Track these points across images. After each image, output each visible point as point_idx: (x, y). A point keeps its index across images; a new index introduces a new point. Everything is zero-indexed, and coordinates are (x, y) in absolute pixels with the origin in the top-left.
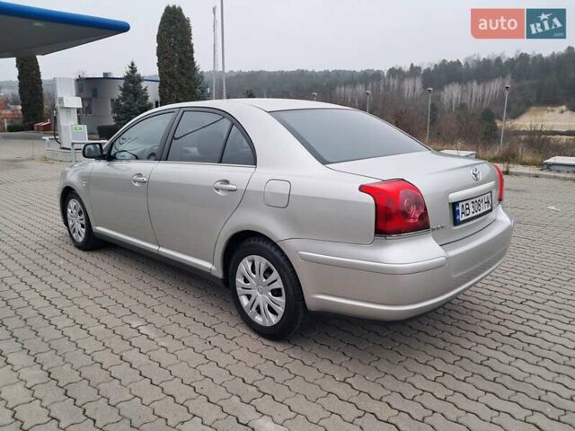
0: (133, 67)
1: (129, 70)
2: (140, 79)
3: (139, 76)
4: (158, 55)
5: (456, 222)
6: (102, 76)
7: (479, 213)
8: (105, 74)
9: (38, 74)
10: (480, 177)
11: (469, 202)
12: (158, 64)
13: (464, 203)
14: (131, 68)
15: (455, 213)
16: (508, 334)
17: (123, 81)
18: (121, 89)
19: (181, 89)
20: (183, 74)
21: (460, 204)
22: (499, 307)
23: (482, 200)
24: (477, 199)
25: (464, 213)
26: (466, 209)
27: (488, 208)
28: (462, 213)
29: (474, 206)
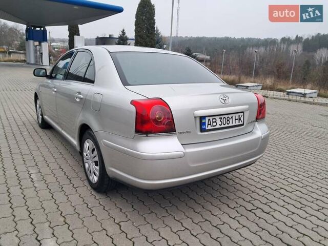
0: (123, 32)
1: (121, 33)
2: (127, 39)
3: (126, 37)
4: (135, 25)
5: (202, 130)
6: (108, 37)
10: (229, 101)
11: (217, 118)
12: (135, 30)
13: (211, 118)
14: (122, 32)
15: (202, 124)
16: (249, 209)
17: (117, 39)
20: (148, 36)
21: (207, 119)
22: (258, 191)
23: (232, 117)
24: (226, 116)
25: (210, 124)
26: (213, 122)
27: (239, 124)
28: (208, 124)
29: (222, 120)
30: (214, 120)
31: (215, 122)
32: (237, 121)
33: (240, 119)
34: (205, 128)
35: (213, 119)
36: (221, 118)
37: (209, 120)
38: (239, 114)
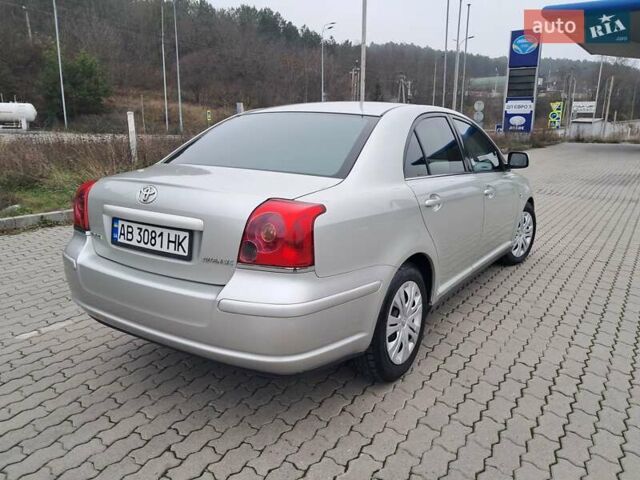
7: (149, 246)
11: (135, 226)
13: (126, 224)
21: (121, 223)
23: (161, 234)
24: (150, 229)
25: (124, 234)
27: (176, 252)
28: (121, 233)
29: (142, 234)
30: (130, 230)
31: (132, 233)
32: (172, 245)
33: (180, 244)
34: (117, 239)
35: (128, 227)
36: (141, 230)
37: (122, 226)
38: (178, 233)
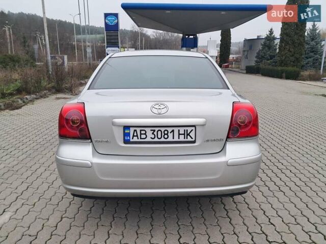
0: (271, 32)
1: (268, 33)
3: (274, 36)
6: (256, 38)
7: (163, 140)
8: (258, 36)
9: (230, 39)
11: (148, 130)
12: (281, 28)
13: (138, 130)
15: (126, 135)
17: (264, 40)
18: (262, 45)
19: (293, 43)
20: (296, 34)
21: (132, 130)
23: (173, 131)
24: (163, 129)
25: (137, 136)
26: (141, 134)
27: (186, 140)
28: (134, 136)
29: (155, 133)
30: (143, 132)
31: (145, 134)
32: (182, 136)
33: (188, 135)
34: (130, 140)
35: (141, 130)
36: (154, 131)
37: (135, 130)
38: (186, 128)
